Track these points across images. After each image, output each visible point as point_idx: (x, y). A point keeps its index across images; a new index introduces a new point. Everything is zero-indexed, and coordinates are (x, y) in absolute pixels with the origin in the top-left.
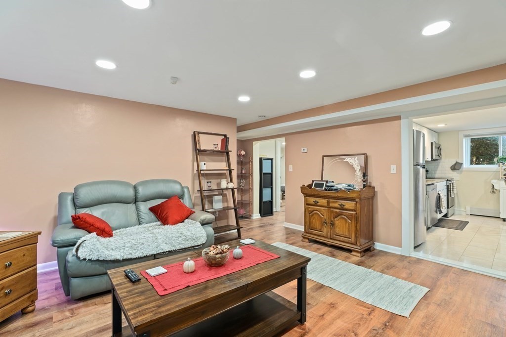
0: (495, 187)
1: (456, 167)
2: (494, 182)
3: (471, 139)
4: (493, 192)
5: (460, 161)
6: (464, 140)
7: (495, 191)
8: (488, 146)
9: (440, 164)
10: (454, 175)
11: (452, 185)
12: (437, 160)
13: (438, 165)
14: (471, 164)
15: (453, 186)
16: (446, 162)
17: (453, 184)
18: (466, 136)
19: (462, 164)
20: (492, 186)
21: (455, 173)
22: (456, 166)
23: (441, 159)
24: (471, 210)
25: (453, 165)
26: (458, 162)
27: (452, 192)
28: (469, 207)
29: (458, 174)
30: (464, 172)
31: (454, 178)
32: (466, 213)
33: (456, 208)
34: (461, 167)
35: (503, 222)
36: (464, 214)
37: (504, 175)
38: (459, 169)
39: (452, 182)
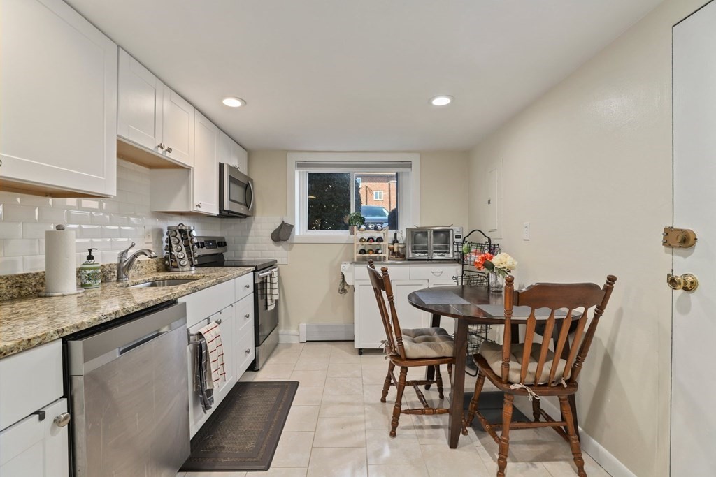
0: (346, 280)
1: (281, 236)
2: (346, 267)
3: (310, 174)
4: (344, 291)
5: (289, 223)
6: (297, 173)
7: (346, 288)
8: (335, 194)
9: (253, 226)
10: (277, 252)
11: (269, 279)
12: (245, 216)
13: (249, 230)
14: (310, 227)
15: (271, 283)
16: (264, 223)
17: (271, 275)
18: (300, 165)
19: (291, 227)
20: (341, 276)
21: (281, 247)
22: (281, 232)
23: (253, 214)
24: (307, 332)
25: (276, 231)
26: (285, 222)
27: (269, 298)
28: (305, 324)
29: (285, 249)
30: (295, 245)
31: (276, 261)
32: (299, 340)
33: (282, 330)
34: (290, 234)
35: (359, 356)
36: (295, 341)
37: (360, 253)
38: (286, 240)
39: (269, 272)
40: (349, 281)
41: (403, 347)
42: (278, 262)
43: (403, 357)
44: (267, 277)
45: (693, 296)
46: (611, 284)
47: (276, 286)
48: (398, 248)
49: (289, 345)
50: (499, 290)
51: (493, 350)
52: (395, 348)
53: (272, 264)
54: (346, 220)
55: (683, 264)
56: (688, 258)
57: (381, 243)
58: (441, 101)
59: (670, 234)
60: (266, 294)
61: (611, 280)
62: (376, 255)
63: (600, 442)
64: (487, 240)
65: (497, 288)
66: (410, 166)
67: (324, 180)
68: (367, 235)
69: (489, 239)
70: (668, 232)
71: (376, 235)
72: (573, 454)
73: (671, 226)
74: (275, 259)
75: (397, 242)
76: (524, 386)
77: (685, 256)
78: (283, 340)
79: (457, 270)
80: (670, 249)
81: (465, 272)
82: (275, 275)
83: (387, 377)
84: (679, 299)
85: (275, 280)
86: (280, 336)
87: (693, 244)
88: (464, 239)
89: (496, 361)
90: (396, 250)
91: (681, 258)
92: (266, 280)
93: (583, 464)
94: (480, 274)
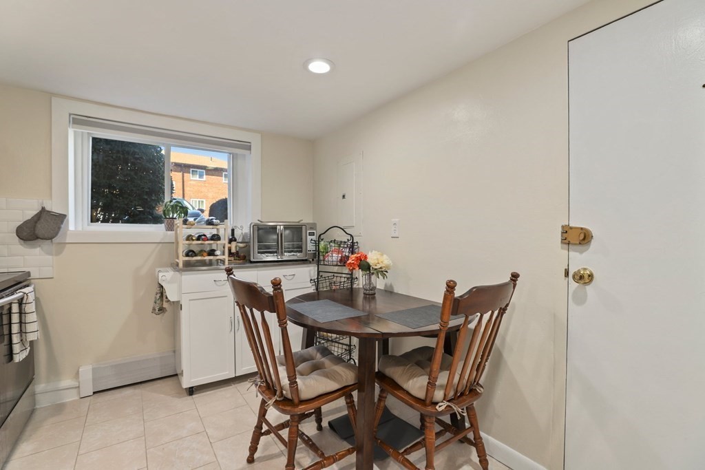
1: (41, 229)
2: (167, 277)
3: (93, 138)
4: (162, 310)
5: (55, 208)
6: (71, 132)
7: (165, 305)
10: (29, 259)
11: (15, 308)
15: (21, 313)
17: (20, 302)
18: (78, 121)
19: (62, 218)
20: (158, 288)
21: (38, 250)
22: (39, 225)
24: (94, 380)
25: (26, 223)
26: (48, 208)
27: (16, 339)
28: (90, 367)
29: (50, 253)
30: (67, 245)
31: (29, 274)
32: (79, 393)
33: (40, 387)
34: (59, 228)
35: (191, 397)
36: (71, 397)
37: (187, 255)
38: (51, 239)
39: (16, 296)
40: (172, 295)
41: (297, 388)
42: (33, 276)
43: (296, 401)
44: (11, 304)
45: (589, 288)
46: (515, 281)
47: (31, 317)
48: (236, 247)
49: (59, 408)
50: (371, 292)
51: (401, 365)
52: (282, 389)
53: (21, 281)
54: (160, 210)
55: (579, 260)
56: (584, 254)
57: (218, 242)
58: (319, 67)
59: (569, 231)
60: (10, 334)
61: (515, 277)
62: (211, 257)
63: (488, 434)
64: (349, 237)
65: (371, 290)
66: (249, 148)
67: (118, 152)
68: (194, 232)
69: (351, 236)
70: (566, 230)
71: (209, 232)
72: (479, 456)
73: (567, 224)
74: (27, 270)
75: (235, 240)
76: (448, 404)
77: (581, 252)
78: (43, 402)
79: (310, 271)
80: (566, 246)
81: (321, 274)
82: (31, 297)
83: (256, 427)
84: (575, 292)
85: (30, 308)
86: (38, 397)
87: (590, 242)
88: (320, 236)
89: (409, 380)
90: (233, 250)
91: (577, 254)
92: (10, 309)
93: (488, 464)
94: (336, 275)
